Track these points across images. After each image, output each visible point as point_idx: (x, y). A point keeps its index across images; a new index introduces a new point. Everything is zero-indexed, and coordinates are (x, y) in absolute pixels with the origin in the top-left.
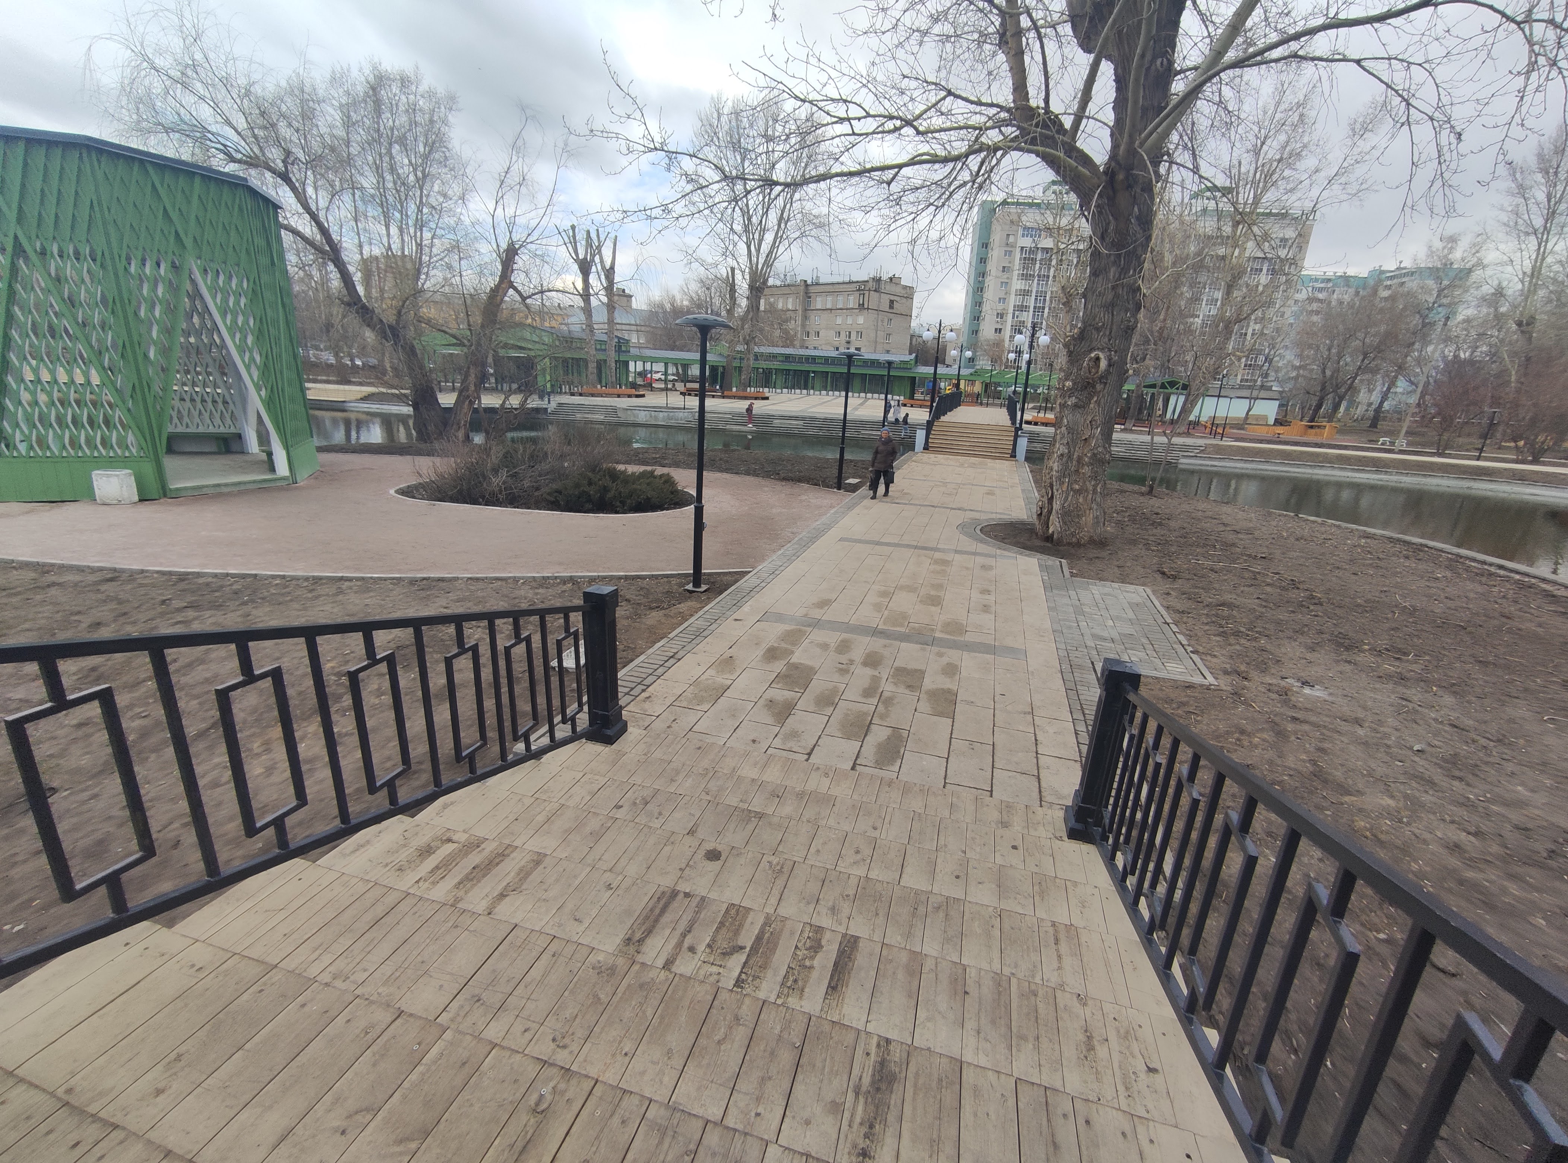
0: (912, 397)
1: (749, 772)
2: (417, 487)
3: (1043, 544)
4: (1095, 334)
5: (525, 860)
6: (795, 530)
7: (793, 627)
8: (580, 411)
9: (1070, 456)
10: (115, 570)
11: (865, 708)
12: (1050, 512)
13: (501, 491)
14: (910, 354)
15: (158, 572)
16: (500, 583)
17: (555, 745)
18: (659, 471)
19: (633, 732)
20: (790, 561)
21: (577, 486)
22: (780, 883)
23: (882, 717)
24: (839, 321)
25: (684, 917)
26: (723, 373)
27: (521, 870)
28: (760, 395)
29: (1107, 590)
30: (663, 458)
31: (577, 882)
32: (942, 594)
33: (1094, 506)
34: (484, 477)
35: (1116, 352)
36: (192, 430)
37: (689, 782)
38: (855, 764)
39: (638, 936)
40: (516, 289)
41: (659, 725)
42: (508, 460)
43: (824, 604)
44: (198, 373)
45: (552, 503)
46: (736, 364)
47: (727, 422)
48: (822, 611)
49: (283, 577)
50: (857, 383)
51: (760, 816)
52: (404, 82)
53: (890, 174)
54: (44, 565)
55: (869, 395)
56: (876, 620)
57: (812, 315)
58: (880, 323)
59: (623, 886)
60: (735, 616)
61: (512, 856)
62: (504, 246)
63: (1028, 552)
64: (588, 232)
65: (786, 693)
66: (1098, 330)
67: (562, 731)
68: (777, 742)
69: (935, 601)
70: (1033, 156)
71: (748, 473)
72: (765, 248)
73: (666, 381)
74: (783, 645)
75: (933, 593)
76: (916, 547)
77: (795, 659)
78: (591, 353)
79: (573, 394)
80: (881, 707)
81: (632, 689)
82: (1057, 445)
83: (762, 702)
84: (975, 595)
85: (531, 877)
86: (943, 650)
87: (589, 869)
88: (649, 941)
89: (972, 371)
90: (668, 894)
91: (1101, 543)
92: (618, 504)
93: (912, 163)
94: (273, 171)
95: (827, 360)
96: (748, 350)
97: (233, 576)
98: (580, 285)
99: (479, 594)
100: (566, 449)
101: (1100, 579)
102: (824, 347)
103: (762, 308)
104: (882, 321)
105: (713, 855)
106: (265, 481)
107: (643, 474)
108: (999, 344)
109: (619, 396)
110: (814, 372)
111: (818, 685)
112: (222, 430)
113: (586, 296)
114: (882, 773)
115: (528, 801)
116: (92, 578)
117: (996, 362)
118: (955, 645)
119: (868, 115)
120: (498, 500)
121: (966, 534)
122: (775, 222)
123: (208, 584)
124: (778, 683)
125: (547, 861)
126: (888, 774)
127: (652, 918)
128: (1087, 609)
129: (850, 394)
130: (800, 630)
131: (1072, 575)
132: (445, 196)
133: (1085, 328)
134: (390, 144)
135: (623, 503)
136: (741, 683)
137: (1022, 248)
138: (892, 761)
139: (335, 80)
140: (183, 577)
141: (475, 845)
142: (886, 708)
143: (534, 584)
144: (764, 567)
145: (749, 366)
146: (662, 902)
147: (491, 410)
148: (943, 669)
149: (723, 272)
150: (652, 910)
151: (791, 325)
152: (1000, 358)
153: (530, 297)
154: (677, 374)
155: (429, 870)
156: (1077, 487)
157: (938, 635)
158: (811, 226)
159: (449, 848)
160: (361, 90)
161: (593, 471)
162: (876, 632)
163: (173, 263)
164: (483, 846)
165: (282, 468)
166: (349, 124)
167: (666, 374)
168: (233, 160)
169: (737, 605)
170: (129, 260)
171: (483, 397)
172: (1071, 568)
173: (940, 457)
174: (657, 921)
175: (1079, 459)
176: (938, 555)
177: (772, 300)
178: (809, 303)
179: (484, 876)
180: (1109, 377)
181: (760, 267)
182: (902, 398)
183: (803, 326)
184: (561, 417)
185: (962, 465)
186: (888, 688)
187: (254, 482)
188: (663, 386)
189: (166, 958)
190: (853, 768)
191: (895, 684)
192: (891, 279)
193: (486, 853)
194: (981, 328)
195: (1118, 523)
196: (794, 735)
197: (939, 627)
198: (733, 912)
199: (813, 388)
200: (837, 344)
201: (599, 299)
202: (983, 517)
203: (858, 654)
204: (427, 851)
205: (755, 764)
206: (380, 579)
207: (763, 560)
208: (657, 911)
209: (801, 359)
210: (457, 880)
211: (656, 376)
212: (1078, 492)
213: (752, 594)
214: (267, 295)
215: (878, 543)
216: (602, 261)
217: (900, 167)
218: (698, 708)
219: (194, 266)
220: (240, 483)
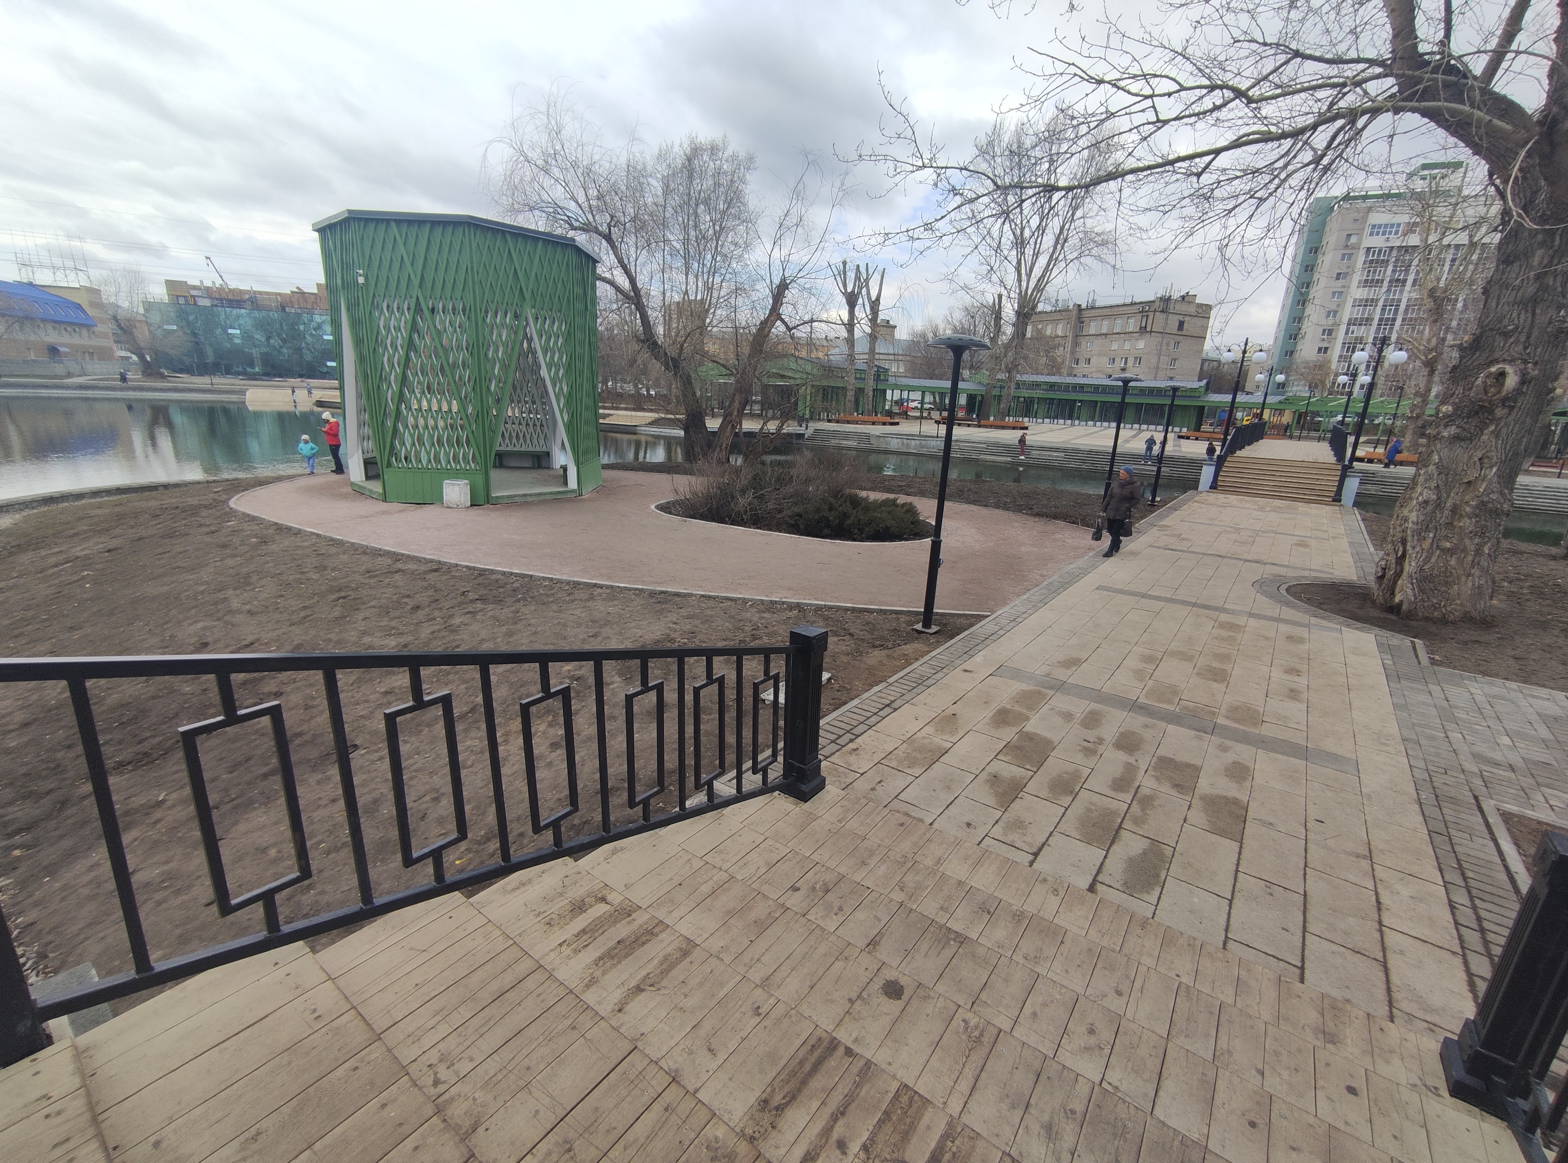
0: (1198, 429)
1: (956, 869)
2: (674, 503)
3: (1383, 615)
4: (1500, 341)
5: (673, 946)
6: (1045, 572)
7: (1031, 687)
8: (835, 438)
9: (1439, 504)
10: (440, 562)
11: (1114, 805)
12: (1398, 575)
13: (746, 512)
14: (1200, 380)
15: (466, 567)
16: (729, 603)
17: (741, 797)
18: (902, 499)
19: (831, 791)
20: (1036, 608)
21: (818, 510)
22: (977, 1058)
23: (1136, 821)
24: (1115, 346)
25: (840, 1087)
26: (981, 402)
27: (665, 959)
28: (1018, 425)
29: (1496, 690)
30: (909, 486)
31: (722, 994)
32: (1228, 667)
33: (1476, 572)
34: (733, 497)
35: (1536, 364)
36: (517, 448)
37: (882, 870)
38: (1095, 880)
39: (777, 1100)
40: (783, 321)
41: (862, 785)
42: (756, 482)
43: (1072, 663)
44: (526, 402)
45: (793, 526)
46: (996, 392)
47: (981, 452)
48: (1069, 672)
49: (551, 579)
50: (1130, 413)
51: (962, 940)
52: (714, 150)
53: (1202, 162)
54: (399, 554)
55: (1144, 427)
56: (1135, 691)
57: (1084, 342)
58: (1164, 347)
59: (773, 1015)
60: (965, 666)
61: (661, 936)
62: (777, 281)
63: (1359, 625)
64: (858, 266)
65: (1014, 768)
66: (1506, 335)
67: (752, 781)
68: (997, 832)
69: (1219, 676)
70: (1417, 116)
71: (997, 506)
72: (1037, 272)
73: (921, 410)
74: (1018, 708)
75: (1216, 664)
76: (1194, 605)
77: (1029, 727)
78: (851, 383)
79: (829, 421)
80: (1136, 808)
81: (840, 737)
82: (1419, 489)
83: (984, 775)
84: (1277, 674)
85: (674, 972)
86: (1228, 743)
87: (739, 978)
88: (791, 1114)
89: (1282, 398)
90: (825, 1044)
91: (1486, 623)
92: (856, 531)
93: (1236, 145)
94: (600, 234)
95: (1097, 389)
96: (1010, 378)
97: (516, 575)
98: (845, 316)
99: (709, 612)
100: (812, 473)
101: (1485, 673)
102: (1094, 375)
103: (1029, 335)
104: (1168, 345)
105: (893, 990)
106: (559, 492)
107: (886, 502)
108: (1322, 367)
109: (874, 423)
110: (1080, 401)
111: (1055, 765)
112: (537, 449)
113: (850, 326)
114: (1133, 904)
115: (697, 864)
116: (423, 568)
117: (1316, 386)
118: (1247, 739)
119: (1183, 88)
120: (742, 520)
121: (1265, 594)
122: (1052, 243)
123: (497, 581)
124: (1006, 755)
125: (697, 952)
126: (1142, 907)
127: (800, 1076)
128: (1461, 715)
129: (1122, 425)
130: (1039, 692)
131: (1433, 662)
132: (736, 244)
133: (1482, 334)
134: (697, 205)
135: (861, 531)
136: (961, 748)
137: (1369, 249)
138: (1147, 887)
139: (661, 156)
140: (482, 572)
141: (626, 912)
142: (1143, 810)
143: (761, 607)
144: (1005, 612)
145: (1009, 394)
146: (817, 1054)
147: (750, 435)
148: (1227, 769)
149: (990, 299)
150: (802, 1063)
151: (1059, 352)
152: (1323, 383)
153: (795, 328)
154: (934, 403)
155: (576, 932)
156: (1448, 545)
157: (1221, 721)
158: (1092, 245)
159: (601, 909)
160: (679, 162)
161: (835, 496)
162: (1135, 707)
163: (516, 313)
164: (634, 916)
165: (573, 484)
166: (667, 191)
167: (922, 402)
168: (574, 228)
169: (969, 653)
170: (487, 312)
171: (744, 422)
172: (1430, 652)
173: (1232, 498)
174: (804, 1082)
175: (1455, 510)
176: (1224, 617)
177: (1040, 326)
178: (1081, 329)
179: (627, 956)
180: (1520, 401)
181: (1029, 292)
182: (1185, 430)
183: (1073, 353)
184: (816, 443)
185: (1262, 509)
186: (1148, 783)
187: (551, 493)
188: (918, 414)
189: (299, 992)
190: (1092, 889)
191: (1157, 779)
192: (1183, 297)
193: (635, 926)
194: (1298, 348)
195: (1510, 595)
196: (1019, 825)
197: (1223, 711)
198: (905, 1099)
199: (1078, 418)
200: (1110, 371)
201: (862, 328)
202: (1291, 573)
203: (1110, 730)
204: (579, 907)
205: (966, 858)
206: (626, 588)
207: (1005, 604)
208: (807, 1067)
209: (1067, 388)
210: (598, 954)
211: (913, 405)
212: (1451, 552)
213: (987, 642)
214: (579, 335)
215: (1144, 596)
216: (868, 294)
217: (1217, 152)
218: (909, 771)
219: (529, 313)
220: (541, 494)
